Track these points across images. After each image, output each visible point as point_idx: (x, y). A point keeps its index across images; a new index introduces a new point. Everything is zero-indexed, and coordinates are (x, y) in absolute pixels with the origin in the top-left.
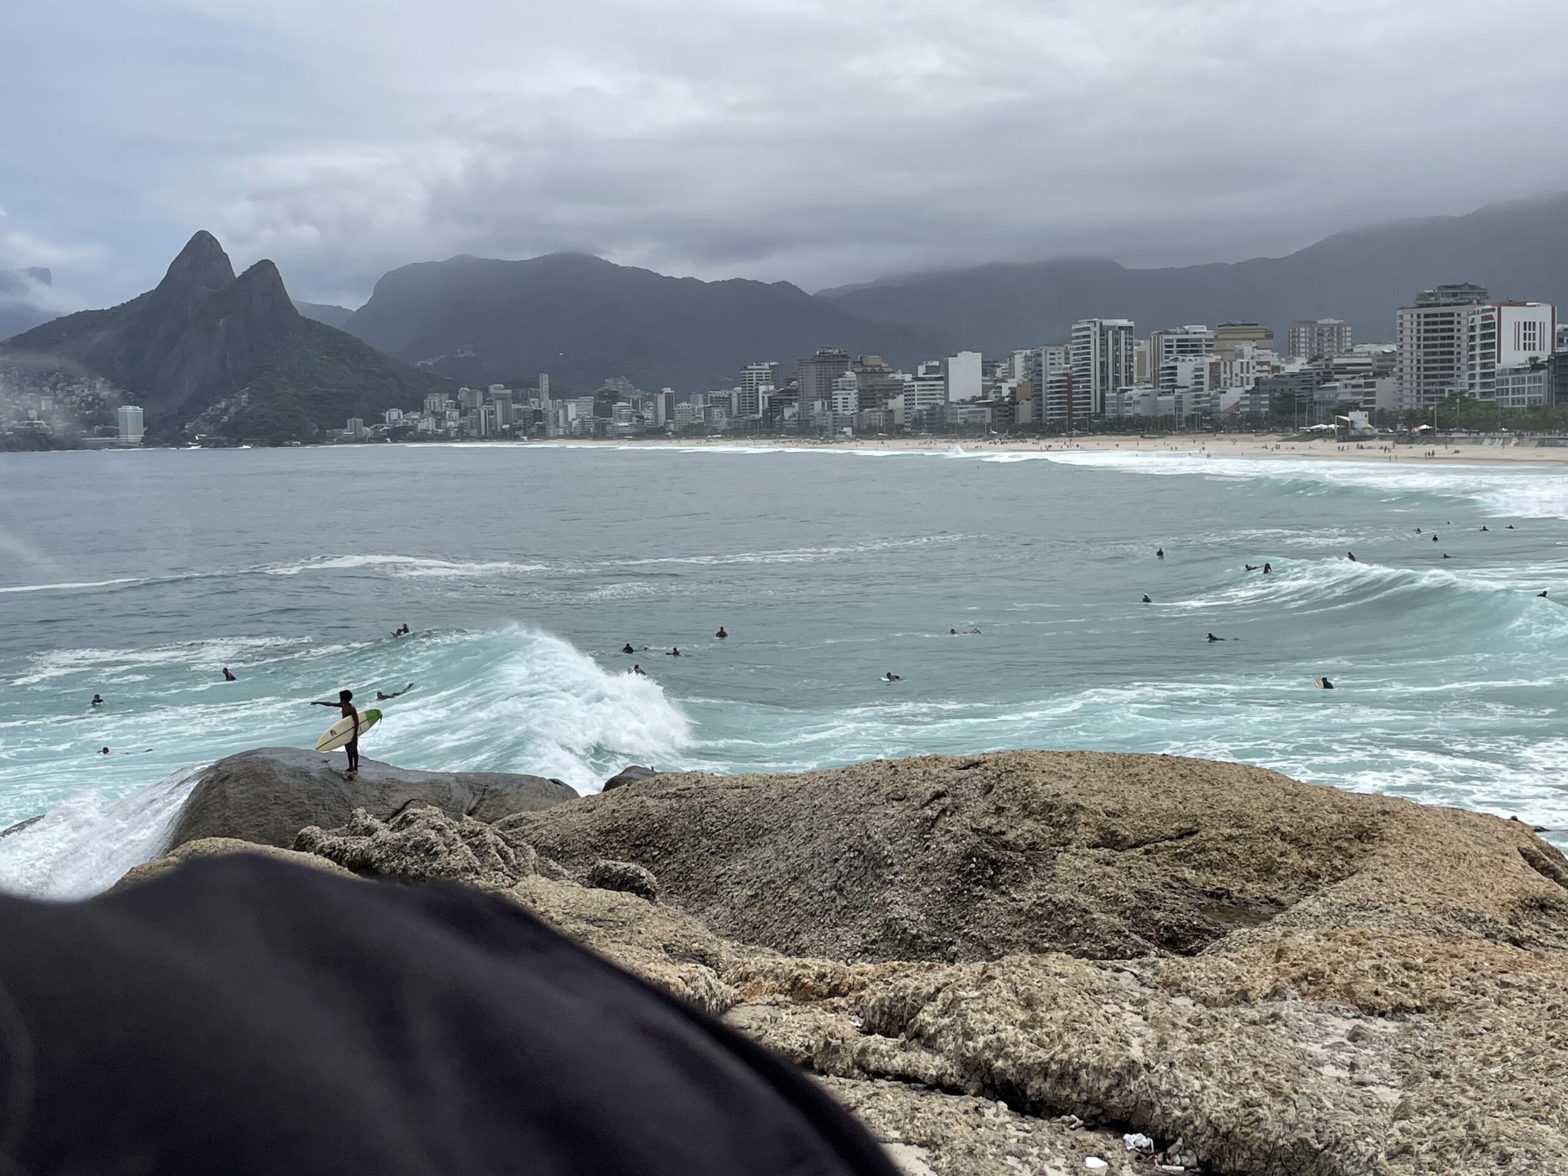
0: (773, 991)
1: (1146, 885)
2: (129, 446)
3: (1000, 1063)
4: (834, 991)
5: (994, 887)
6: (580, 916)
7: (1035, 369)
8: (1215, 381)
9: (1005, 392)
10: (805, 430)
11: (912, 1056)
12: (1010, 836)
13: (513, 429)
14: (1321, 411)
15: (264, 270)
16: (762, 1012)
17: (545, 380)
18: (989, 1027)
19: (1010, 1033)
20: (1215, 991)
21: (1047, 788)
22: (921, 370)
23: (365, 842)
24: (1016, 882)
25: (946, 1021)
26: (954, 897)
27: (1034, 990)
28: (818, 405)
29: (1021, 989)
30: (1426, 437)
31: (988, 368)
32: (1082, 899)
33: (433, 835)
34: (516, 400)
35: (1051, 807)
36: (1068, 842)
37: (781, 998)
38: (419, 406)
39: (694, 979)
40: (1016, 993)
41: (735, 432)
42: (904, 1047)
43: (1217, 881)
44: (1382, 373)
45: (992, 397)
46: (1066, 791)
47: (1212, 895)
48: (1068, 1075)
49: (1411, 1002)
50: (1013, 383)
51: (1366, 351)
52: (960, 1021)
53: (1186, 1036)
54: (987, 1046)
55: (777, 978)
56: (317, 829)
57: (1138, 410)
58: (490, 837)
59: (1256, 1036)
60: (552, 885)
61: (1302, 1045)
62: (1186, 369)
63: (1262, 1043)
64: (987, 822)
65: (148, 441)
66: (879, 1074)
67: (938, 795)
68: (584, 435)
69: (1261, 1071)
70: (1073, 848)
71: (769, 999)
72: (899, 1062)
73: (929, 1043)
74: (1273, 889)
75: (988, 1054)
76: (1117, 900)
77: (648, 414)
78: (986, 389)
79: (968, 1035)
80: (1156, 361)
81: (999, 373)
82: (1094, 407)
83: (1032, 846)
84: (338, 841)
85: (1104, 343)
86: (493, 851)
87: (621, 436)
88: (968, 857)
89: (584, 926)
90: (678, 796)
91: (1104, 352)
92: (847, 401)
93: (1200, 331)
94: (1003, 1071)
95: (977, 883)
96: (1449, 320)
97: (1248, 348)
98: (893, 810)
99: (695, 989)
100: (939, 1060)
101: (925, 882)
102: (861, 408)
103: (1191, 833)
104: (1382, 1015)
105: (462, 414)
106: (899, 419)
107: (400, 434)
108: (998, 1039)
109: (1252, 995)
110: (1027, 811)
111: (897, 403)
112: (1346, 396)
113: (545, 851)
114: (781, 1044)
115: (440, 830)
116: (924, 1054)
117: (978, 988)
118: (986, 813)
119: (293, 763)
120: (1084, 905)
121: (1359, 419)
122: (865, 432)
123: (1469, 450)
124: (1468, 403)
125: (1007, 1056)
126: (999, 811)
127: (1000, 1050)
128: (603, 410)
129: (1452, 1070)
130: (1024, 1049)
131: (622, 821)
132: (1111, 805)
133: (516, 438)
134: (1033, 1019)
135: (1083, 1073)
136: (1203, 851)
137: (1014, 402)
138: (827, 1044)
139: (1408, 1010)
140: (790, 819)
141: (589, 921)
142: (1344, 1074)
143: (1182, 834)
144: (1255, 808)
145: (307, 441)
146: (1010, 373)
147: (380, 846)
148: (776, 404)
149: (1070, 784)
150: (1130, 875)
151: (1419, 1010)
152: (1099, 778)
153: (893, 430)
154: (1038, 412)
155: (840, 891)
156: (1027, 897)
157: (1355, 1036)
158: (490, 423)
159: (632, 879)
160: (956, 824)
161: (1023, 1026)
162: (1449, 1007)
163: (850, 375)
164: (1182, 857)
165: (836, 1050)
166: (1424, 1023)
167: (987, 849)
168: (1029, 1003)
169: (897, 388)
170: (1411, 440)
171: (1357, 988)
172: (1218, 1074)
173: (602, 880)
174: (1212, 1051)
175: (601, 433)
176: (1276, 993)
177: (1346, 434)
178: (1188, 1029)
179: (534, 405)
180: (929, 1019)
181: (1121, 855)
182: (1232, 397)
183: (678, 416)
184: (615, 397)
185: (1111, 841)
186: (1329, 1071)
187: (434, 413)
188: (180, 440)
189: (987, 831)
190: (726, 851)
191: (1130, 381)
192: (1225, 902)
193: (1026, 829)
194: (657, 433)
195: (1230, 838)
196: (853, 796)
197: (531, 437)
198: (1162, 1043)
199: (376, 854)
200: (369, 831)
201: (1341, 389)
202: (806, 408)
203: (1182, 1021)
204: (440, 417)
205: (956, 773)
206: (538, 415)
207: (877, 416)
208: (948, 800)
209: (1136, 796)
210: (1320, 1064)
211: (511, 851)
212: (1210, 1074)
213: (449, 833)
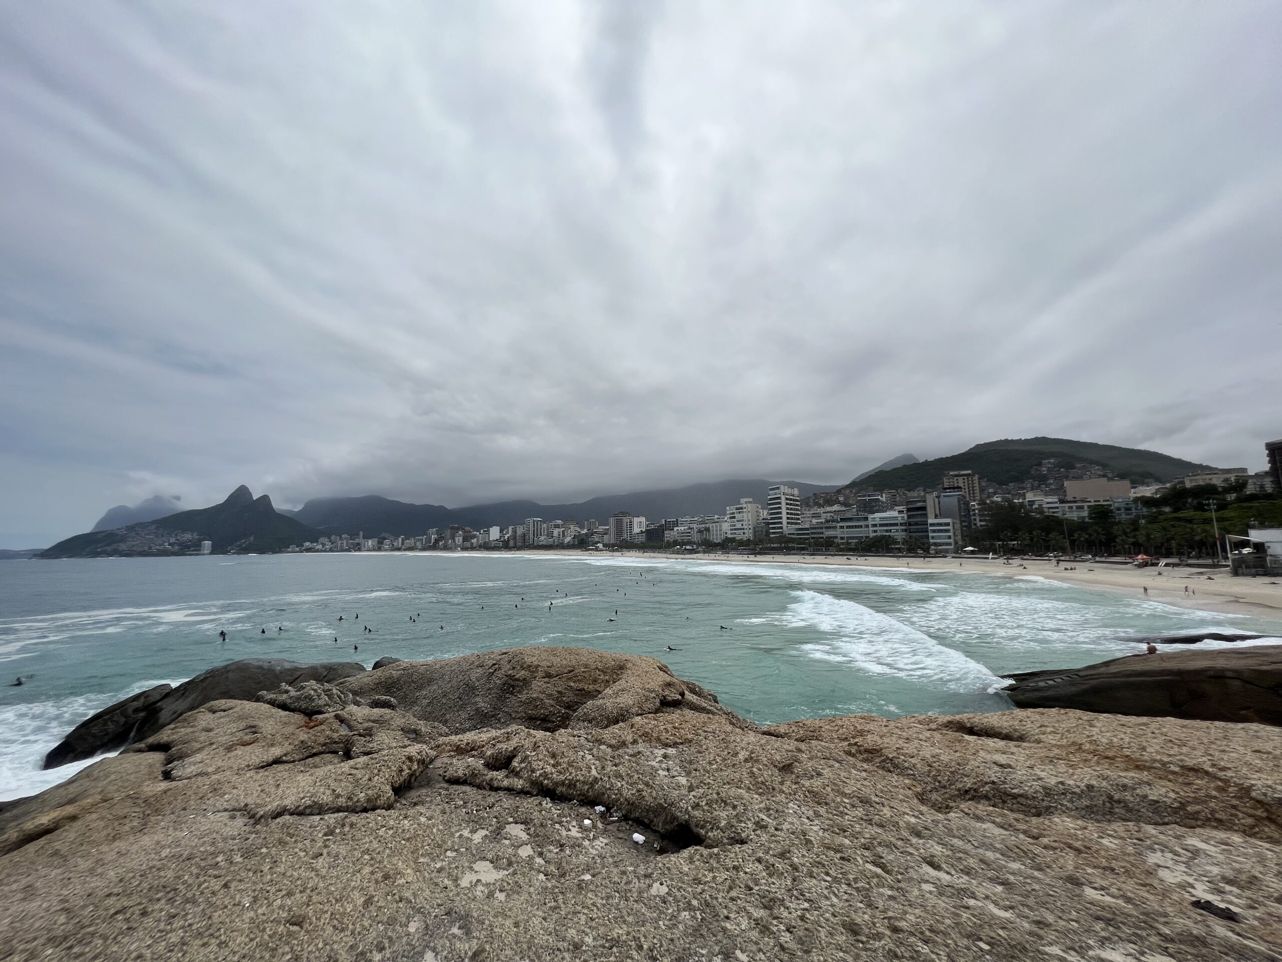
0: (450, 751)
1: (560, 689)
2: (204, 554)
3: (546, 782)
4: (473, 749)
5: (512, 693)
6: (369, 720)
7: (515, 531)
8: (564, 535)
9: (506, 538)
10: (446, 548)
11: (511, 780)
12: (517, 676)
13: (349, 548)
14: (591, 543)
15: (265, 499)
16: (446, 760)
17: (361, 533)
18: (541, 767)
19: (549, 769)
20: (613, 742)
21: (529, 660)
22: (482, 531)
23: (285, 696)
24: (519, 692)
25: (523, 765)
26: (499, 698)
27: (555, 750)
28: (450, 541)
29: (550, 750)
30: (617, 550)
31: (501, 531)
32: (542, 696)
33: (312, 692)
34: (351, 539)
35: (530, 666)
36: (536, 677)
37: (452, 753)
38: (317, 541)
39: (421, 752)
40: (548, 752)
41: (424, 549)
42: (507, 776)
43: (581, 686)
44: (606, 534)
45: (502, 539)
46: (534, 660)
47: (579, 690)
48: (572, 785)
49: (679, 741)
50: (508, 535)
51: (601, 528)
52: (529, 765)
53: (611, 764)
54: (541, 775)
55: (451, 746)
56: (265, 692)
57: (543, 543)
58: (335, 691)
59: (636, 762)
60: (359, 709)
61: (650, 763)
62: (556, 532)
63: (638, 765)
64: (510, 672)
65: (212, 553)
66: (498, 789)
67: (494, 665)
68: (374, 550)
69: (641, 776)
70: (537, 679)
71: (448, 754)
72: (506, 783)
73: (517, 774)
74: (597, 687)
75: (541, 778)
76: (552, 695)
77: (395, 544)
78: (500, 537)
79: (533, 771)
80: (548, 529)
81: (504, 532)
82: (531, 542)
83: (524, 679)
84: (273, 696)
85: (534, 525)
86: (336, 696)
87: (386, 550)
88: (504, 684)
89: (371, 724)
90: (404, 670)
91: (534, 527)
92: (459, 540)
93: (559, 522)
94: (547, 785)
95: (507, 693)
96: (621, 521)
97: (572, 527)
98: (479, 670)
99: (421, 756)
100: (521, 782)
101: (490, 694)
102: (463, 542)
103: (573, 671)
104: (670, 746)
105: (332, 544)
106: (474, 545)
107: (309, 550)
108: (545, 772)
109: (627, 743)
110: (523, 668)
111: (474, 541)
112: (597, 539)
113: (355, 693)
114: (455, 775)
115: (315, 690)
116: (516, 780)
117: (534, 751)
118: (509, 669)
119: (257, 664)
120: (542, 698)
121: (600, 546)
122: (464, 549)
123: (627, 554)
124: (626, 541)
125: (548, 779)
126: (514, 668)
127: (545, 775)
128: (381, 542)
129: (700, 767)
130: (555, 776)
131: (383, 680)
132: (548, 664)
133: (350, 551)
134: (557, 763)
135: (578, 783)
136: (576, 676)
137: (508, 540)
138: (473, 773)
139: (678, 744)
140: (443, 675)
141: (373, 721)
142: (666, 773)
143: (570, 672)
144: (590, 662)
145: (274, 552)
146: (508, 533)
147: (291, 698)
148: (437, 541)
149: (535, 658)
150: (555, 686)
151: (682, 743)
152: (544, 656)
153: (472, 548)
154: (515, 543)
155: (460, 699)
156: (523, 697)
157: (665, 756)
158: (341, 546)
159: (388, 702)
160: (500, 674)
161: (553, 766)
162: (690, 741)
163: (460, 532)
164: (570, 679)
165: (476, 775)
166: (685, 749)
167: (510, 681)
168: (554, 756)
169: (475, 536)
170: (613, 551)
171: (661, 737)
172: (626, 779)
173: (376, 704)
174: (622, 769)
175: (379, 549)
176: (635, 742)
177: (597, 549)
178: (611, 761)
179: (357, 541)
180: (517, 765)
181: (552, 680)
182: (568, 539)
183: (405, 544)
184: (385, 539)
185: (549, 675)
186: (660, 772)
187: (322, 544)
188: (225, 552)
189: (510, 675)
190: (420, 688)
191: (541, 535)
192: (583, 692)
193: (522, 674)
194: (399, 549)
195: (583, 672)
196: (465, 667)
197: (355, 551)
198: (603, 768)
199: (289, 701)
200: (287, 692)
201: (596, 538)
202: (446, 542)
203: (608, 758)
204: (323, 545)
205: (499, 657)
206: (358, 544)
207: (468, 544)
208: (497, 666)
209: (556, 661)
210: (658, 770)
211: (343, 696)
212: (623, 779)
213: (319, 691)
